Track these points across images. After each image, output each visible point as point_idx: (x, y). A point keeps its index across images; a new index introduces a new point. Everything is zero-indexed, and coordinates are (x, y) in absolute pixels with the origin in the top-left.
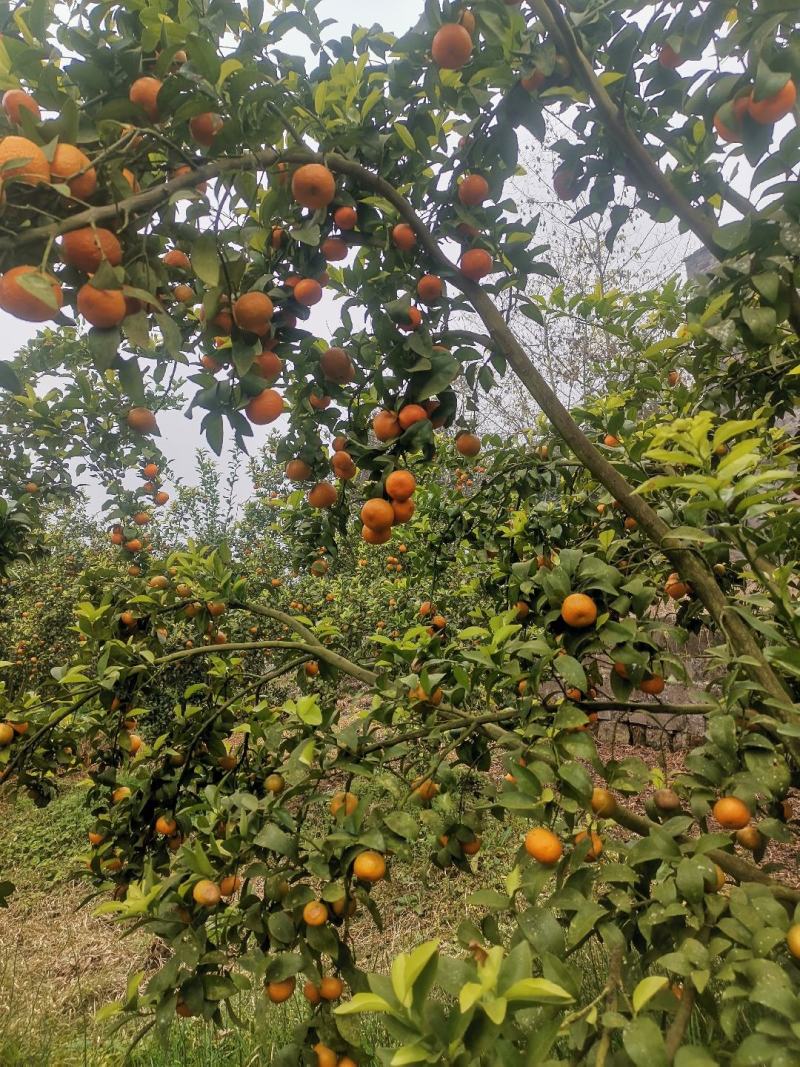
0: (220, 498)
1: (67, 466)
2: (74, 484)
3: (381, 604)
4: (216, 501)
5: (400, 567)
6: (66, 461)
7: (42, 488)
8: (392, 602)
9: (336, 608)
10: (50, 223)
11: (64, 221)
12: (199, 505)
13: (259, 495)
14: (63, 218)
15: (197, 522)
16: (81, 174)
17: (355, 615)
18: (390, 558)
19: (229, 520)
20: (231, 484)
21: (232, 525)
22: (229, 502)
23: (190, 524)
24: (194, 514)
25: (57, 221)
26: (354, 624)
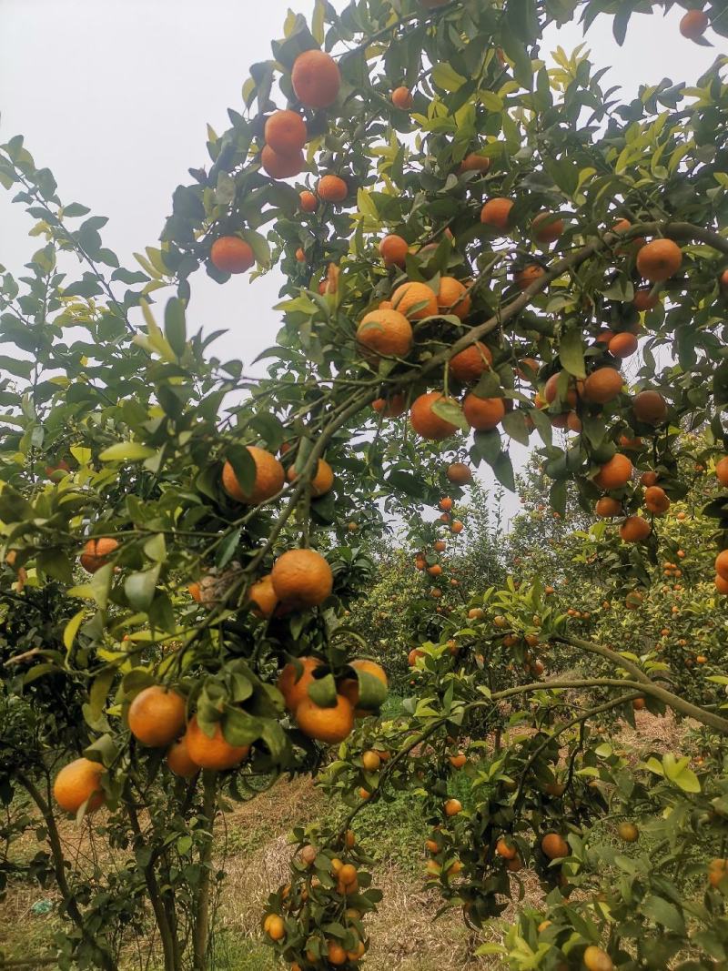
0: (490, 512)
1: (377, 505)
2: (385, 521)
3: (663, 611)
4: (484, 515)
5: (678, 572)
6: (375, 502)
7: (361, 526)
8: (675, 608)
9: (615, 616)
10: (443, 350)
11: (456, 345)
12: (471, 521)
13: (526, 508)
14: (453, 343)
15: (470, 535)
16: (461, 301)
17: (637, 623)
18: (668, 564)
19: (499, 532)
20: (499, 500)
21: (501, 537)
22: (497, 516)
23: (465, 538)
24: (468, 529)
25: (449, 347)
26: (636, 632)
